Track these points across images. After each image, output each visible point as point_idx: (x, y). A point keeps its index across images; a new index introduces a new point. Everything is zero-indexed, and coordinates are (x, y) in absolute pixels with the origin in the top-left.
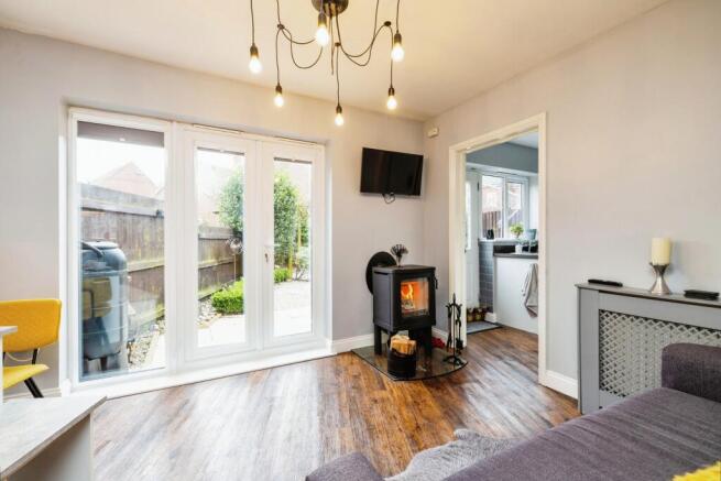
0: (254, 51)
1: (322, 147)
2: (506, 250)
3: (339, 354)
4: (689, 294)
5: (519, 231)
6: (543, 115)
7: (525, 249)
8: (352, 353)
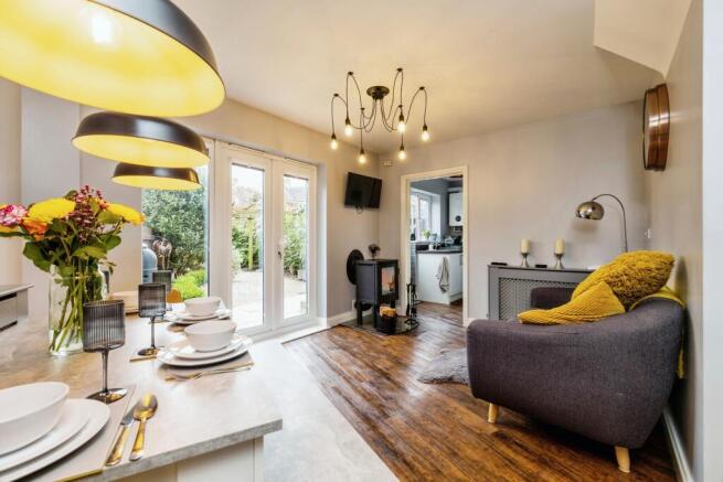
0: (348, 121)
1: (315, 168)
2: (422, 248)
3: (333, 327)
4: (538, 266)
5: (428, 235)
6: (466, 167)
7: (434, 248)
8: (340, 325)
